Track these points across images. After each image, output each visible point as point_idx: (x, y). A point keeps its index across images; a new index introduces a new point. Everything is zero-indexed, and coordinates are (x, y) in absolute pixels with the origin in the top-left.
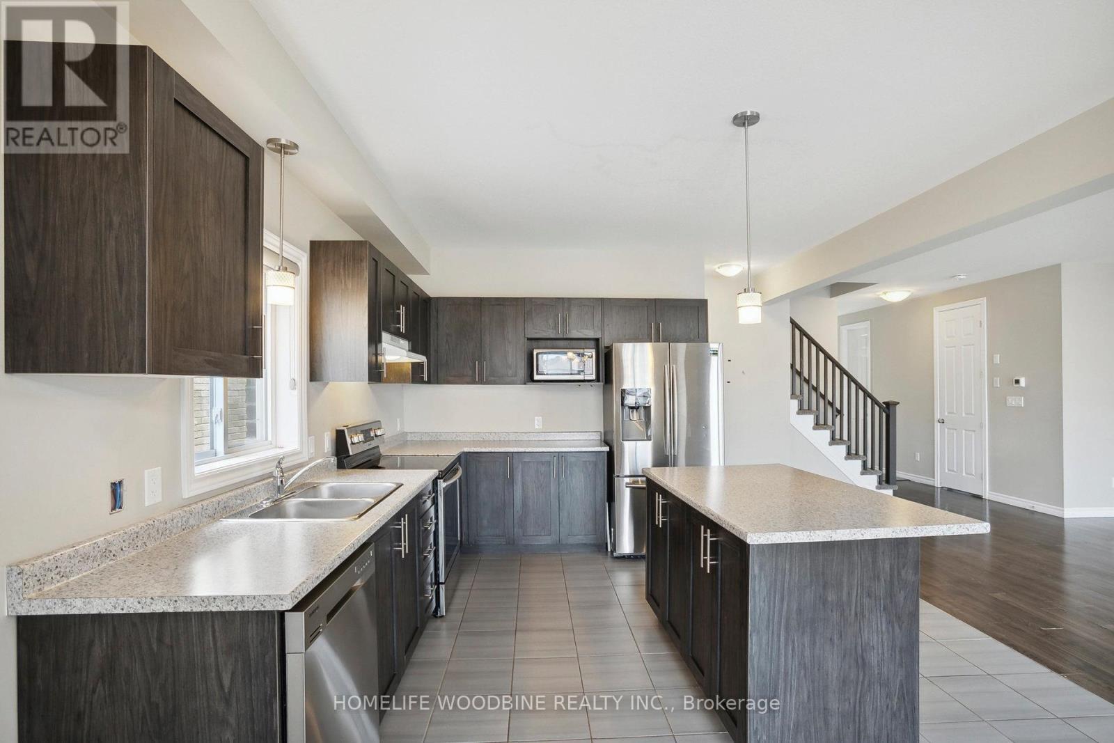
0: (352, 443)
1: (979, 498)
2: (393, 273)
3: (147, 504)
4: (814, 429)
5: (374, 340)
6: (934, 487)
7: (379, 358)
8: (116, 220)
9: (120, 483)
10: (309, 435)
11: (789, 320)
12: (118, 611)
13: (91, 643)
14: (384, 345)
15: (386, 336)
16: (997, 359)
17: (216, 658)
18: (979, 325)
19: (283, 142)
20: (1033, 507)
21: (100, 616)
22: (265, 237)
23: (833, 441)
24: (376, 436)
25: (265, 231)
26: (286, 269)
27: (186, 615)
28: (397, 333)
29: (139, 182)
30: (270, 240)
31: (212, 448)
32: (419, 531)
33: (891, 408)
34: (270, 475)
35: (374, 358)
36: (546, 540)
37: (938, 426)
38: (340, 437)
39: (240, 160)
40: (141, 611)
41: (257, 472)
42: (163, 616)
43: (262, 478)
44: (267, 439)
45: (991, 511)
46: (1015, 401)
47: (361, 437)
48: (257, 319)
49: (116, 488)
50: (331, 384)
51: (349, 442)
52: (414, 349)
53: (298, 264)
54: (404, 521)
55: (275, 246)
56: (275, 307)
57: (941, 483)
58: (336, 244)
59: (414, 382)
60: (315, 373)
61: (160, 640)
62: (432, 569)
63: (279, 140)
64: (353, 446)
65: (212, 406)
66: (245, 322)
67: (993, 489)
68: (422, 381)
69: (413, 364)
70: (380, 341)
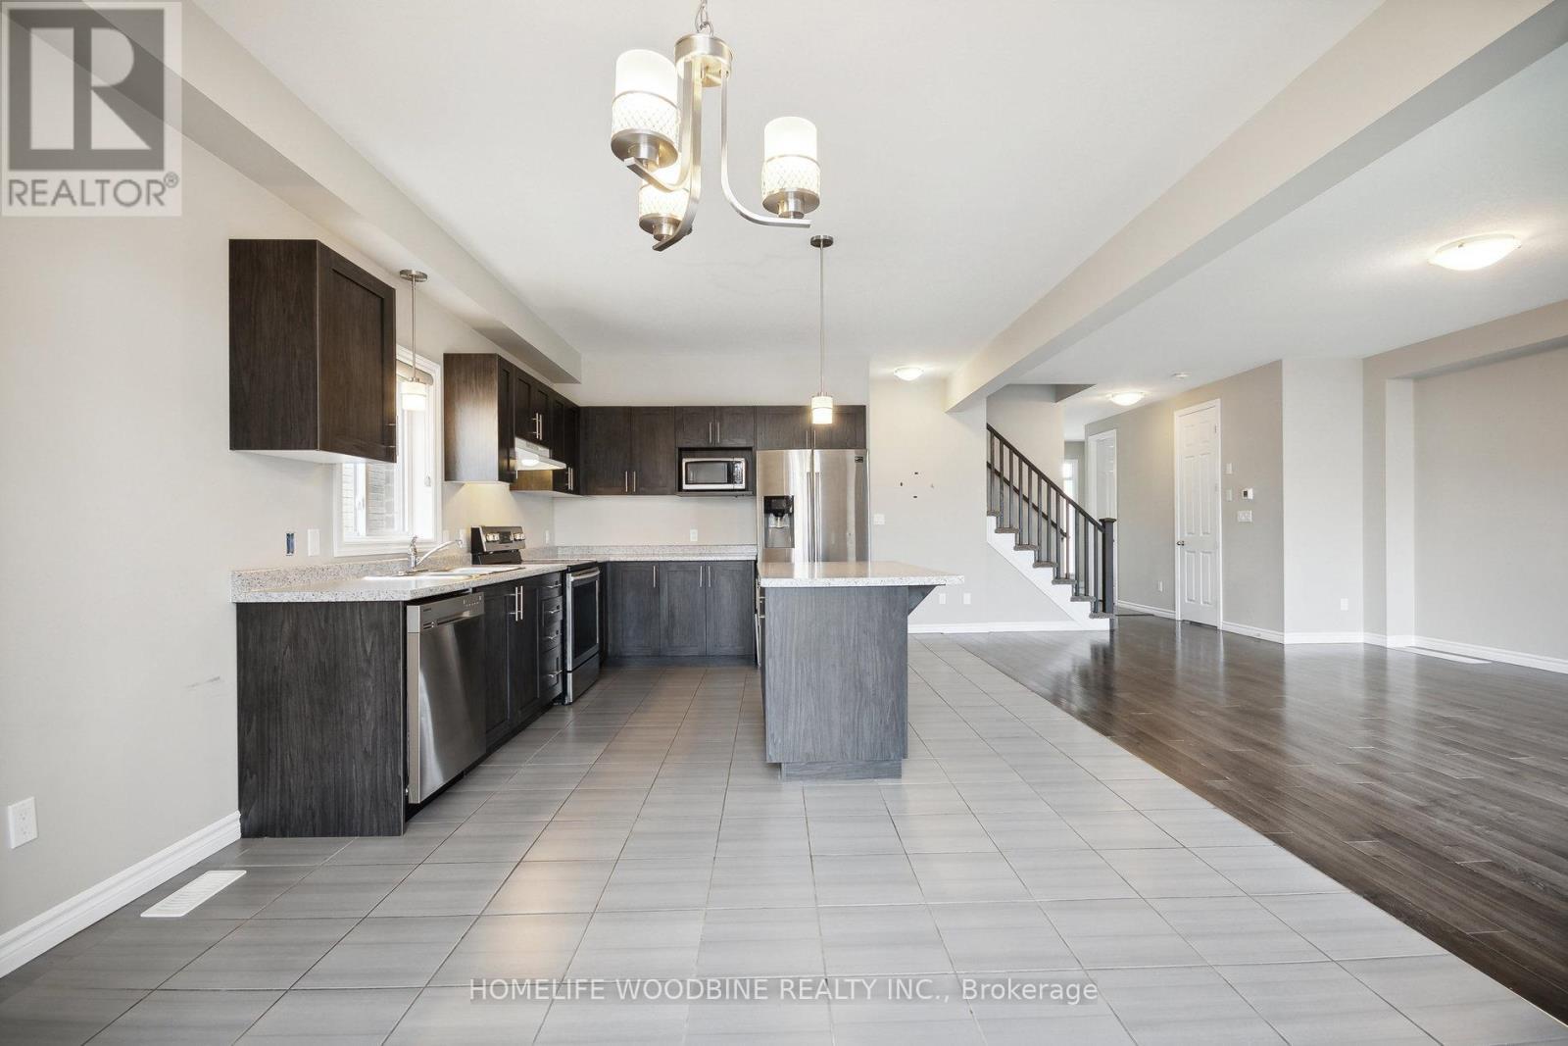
0: (487, 541)
1: (1215, 628)
2: (528, 382)
3: (309, 554)
4: (1016, 549)
5: (506, 446)
6: (1174, 620)
7: (512, 461)
8: (298, 351)
9: (293, 535)
10: (443, 529)
11: (985, 426)
12: (300, 601)
13: (283, 623)
14: (517, 449)
15: (519, 443)
16: (1230, 467)
17: (362, 633)
18: (1213, 430)
19: (414, 273)
20: (1259, 635)
21: (288, 604)
22: (398, 351)
23: (1038, 563)
24: (515, 540)
25: (398, 346)
26: (418, 380)
27: (343, 603)
28: (533, 440)
29: (312, 328)
30: (402, 354)
31: (356, 530)
32: (540, 615)
33: (1107, 525)
34: (408, 555)
35: (505, 462)
36: (693, 651)
37: (1178, 548)
38: (475, 533)
39: (377, 300)
40: (314, 600)
41: (393, 550)
42: (328, 604)
43: (398, 555)
44: (404, 529)
45: (1227, 643)
46: (1246, 516)
47: (497, 537)
48: (392, 419)
49: (290, 537)
50: (467, 486)
51: (484, 540)
52: (555, 457)
53: (433, 375)
54: (519, 591)
55: (408, 359)
56: (411, 413)
57: (1181, 616)
58: (468, 357)
59: (555, 488)
60: (450, 472)
61: (326, 621)
62: (558, 652)
63: (411, 271)
64: (489, 544)
65: (355, 494)
66: (383, 421)
67: (1226, 618)
68: (566, 490)
69: (554, 471)
70: (512, 445)
